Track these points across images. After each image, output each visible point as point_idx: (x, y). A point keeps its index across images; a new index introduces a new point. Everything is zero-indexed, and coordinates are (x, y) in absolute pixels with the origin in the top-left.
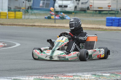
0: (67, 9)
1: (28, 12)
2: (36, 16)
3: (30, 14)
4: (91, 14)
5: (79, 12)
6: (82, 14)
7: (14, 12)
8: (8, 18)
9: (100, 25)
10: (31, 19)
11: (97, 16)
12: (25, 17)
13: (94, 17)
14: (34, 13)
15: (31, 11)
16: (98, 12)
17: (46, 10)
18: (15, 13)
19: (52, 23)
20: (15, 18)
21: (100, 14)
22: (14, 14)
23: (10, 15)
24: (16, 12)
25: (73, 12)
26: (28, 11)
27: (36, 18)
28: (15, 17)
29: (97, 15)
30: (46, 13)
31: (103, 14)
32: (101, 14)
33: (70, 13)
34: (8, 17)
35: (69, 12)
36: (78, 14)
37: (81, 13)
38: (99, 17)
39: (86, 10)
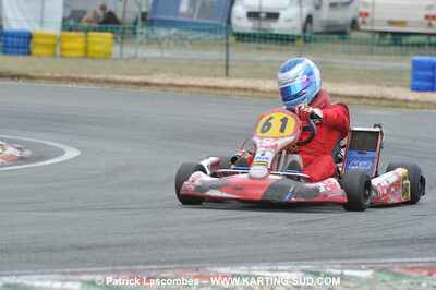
0: (277, 27)
1: (135, 33)
2: (162, 50)
3: (141, 43)
4: (364, 47)
5: (319, 36)
6: (330, 45)
7: (83, 34)
8: (62, 56)
9: (389, 86)
10: (145, 60)
11: (384, 54)
12: (121, 54)
13: (375, 57)
14: (157, 39)
15: (145, 31)
16: (389, 37)
17: (202, 27)
18: (87, 37)
19: (215, 77)
20: (86, 57)
21: (396, 44)
22: (83, 40)
23: (67, 45)
24: (91, 33)
25: (299, 37)
26: (135, 29)
27: (163, 58)
28: (86, 51)
29: (387, 49)
30: (199, 39)
31: (407, 45)
32: (401, 45)
33: (288, 40)
34: (62, 50)
35: (282, 35)
36: (318, 44)
37: (327, 40)
38: (393, 58)
39: (348, 29)
